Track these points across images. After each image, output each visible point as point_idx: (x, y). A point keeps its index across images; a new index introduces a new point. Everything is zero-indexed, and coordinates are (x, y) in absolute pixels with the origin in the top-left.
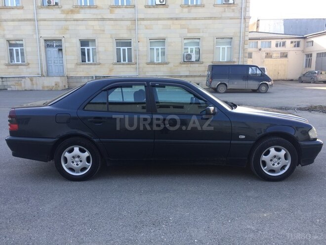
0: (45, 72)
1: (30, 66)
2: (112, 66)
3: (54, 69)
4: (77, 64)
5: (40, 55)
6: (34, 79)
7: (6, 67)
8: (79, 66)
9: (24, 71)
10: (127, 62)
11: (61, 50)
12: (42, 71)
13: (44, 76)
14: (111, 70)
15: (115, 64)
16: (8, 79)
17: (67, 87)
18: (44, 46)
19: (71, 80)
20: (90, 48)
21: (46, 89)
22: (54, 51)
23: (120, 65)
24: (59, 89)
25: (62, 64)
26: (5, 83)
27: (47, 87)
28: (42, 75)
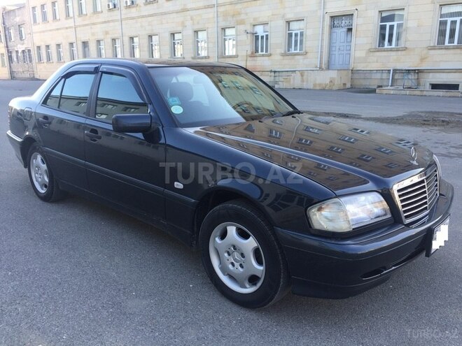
0: (325, 64)
1: (308, 55)
2: (425, 51)
3: (338, 59)
4: (370, 51)
5: (322, 40)
6: (306, 73)
7: (281, 58)
8: (371, 54)
9: (301, 63)
10: (456, 43)
11: (350, 30)
12: (321, 63)
13: (323, 70)
14: (422, 59)
15: (433, 48)
16: (281, 74)
17: (348, 86)
18: (328, 27)
19: (356, 76)
20: (395, 23)
21: (318, 88)
22: (340, 32)
23: (441, 51)
24: (334, 88)
25: (349, 52)
26: (277, 79)
27: (320, 85)
28: (321, 68)
